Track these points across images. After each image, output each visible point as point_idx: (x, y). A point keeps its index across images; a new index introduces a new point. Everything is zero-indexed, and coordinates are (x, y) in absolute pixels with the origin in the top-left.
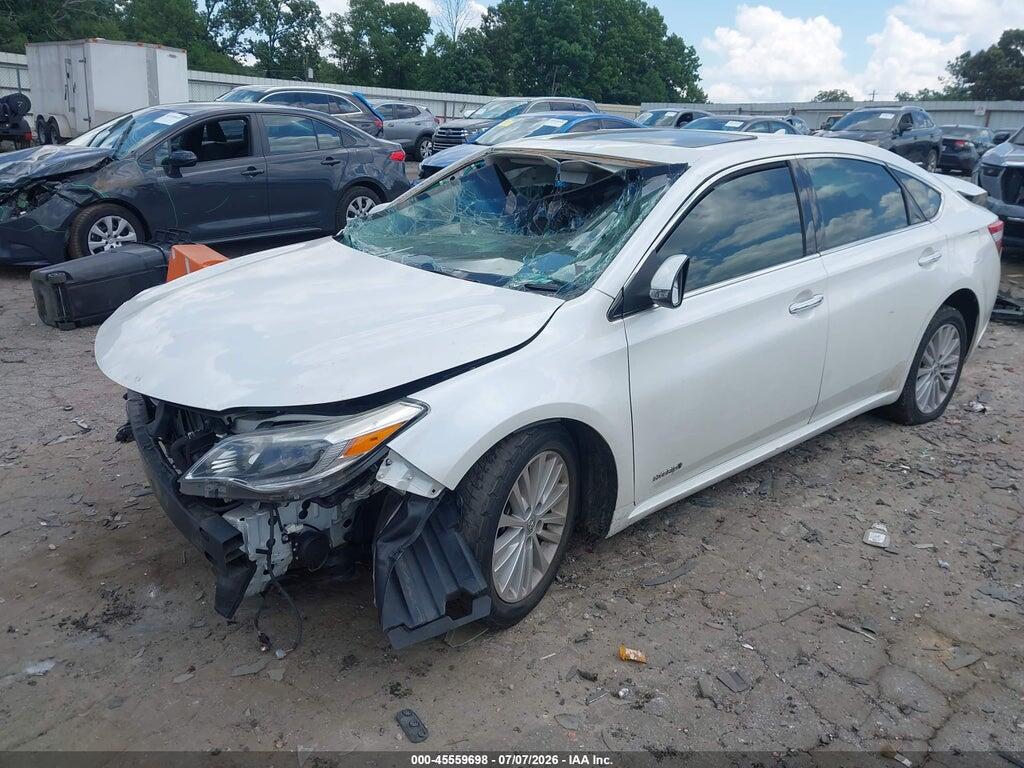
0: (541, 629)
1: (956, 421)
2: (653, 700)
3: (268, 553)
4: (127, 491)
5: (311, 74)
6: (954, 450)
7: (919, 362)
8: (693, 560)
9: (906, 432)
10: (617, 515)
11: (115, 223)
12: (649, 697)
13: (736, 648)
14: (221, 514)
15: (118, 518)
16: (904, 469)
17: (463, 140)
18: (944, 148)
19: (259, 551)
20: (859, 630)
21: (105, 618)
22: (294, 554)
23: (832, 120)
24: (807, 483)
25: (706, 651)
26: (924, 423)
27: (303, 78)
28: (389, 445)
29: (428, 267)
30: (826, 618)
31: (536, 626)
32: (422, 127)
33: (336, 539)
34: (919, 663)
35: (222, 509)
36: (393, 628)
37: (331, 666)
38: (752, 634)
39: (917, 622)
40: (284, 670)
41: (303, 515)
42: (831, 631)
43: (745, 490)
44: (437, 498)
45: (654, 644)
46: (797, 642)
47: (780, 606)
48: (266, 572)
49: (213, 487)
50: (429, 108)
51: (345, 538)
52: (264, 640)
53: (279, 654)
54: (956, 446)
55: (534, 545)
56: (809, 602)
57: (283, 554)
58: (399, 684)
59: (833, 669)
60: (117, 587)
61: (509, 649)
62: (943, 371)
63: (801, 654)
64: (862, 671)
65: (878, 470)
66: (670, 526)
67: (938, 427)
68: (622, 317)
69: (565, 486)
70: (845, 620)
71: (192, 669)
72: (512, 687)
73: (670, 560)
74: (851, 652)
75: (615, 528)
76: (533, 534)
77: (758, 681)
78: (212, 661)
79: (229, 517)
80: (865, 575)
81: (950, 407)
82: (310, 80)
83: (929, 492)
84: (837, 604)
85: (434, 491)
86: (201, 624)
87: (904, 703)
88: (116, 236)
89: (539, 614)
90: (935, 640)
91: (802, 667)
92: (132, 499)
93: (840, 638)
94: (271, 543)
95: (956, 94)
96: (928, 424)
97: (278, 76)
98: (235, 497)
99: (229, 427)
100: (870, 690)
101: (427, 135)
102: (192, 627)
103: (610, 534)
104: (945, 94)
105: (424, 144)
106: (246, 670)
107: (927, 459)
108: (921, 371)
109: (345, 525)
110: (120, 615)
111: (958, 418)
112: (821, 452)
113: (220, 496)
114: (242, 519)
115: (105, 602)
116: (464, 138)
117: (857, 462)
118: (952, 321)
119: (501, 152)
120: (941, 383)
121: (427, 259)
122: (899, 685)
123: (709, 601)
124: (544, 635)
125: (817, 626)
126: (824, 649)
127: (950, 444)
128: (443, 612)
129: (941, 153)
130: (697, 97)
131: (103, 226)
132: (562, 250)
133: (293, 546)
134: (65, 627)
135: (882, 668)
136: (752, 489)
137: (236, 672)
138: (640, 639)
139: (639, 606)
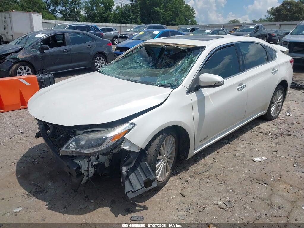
0: (169, 188)
1: (282, 119)
2: (205, 209)
3: (88, 171)
4: (38, 152)
5: (79, 20)
6: (283, 127)
7: (272, 102)
8: (212, 165)
9: (268, 123)
10: (190, 153)
11: (25, 68)
12: (204, 208)
13: (228, 191)
14: (73, 160)
15: (36, 161)
16: (269, 134)
17: (127, 38)
18: (268, 36)
19: (85, 171)
20: (263, 184)
21: (36, 193)
22: (95, 171)
23: (235, 29)
24: (242, 140)
25: (219, 193)
26: (274, 119)
27: (76, 20)
28: (125, 137)
29: (129, 80)
30: (253, 181)
31: (168, 188)
32: (114, 35)
33: (107, 165)
34: (281, 193)
35: (74, 158)
36: (129, 192)
37: (108, 204)
38: (232, 186)
39: (280, 181)
40: (93, 206)
41: (97, 158)
42: (255, 185)
43: (224, 143)
44: (139, 152)
45: (203, 191)
46: (245, 188)
47: (239, 178)
48: (86, 177)
49: (71, 152)
50: (116, 28)
51: (109, 165)
52: (87, 197)
53: (92, 201)
54: (283, 126)
55: (166, 164)
56: (247, 176)
57: (92, 171)
58: (129, 209)
59: (257, 196)
60: (38, 183)
61: (161, 196)
62: (278, 104)
63: (247, 192)
64: (266, 196)
65: (262, 134)
66: (203, 155)
67: (277, 120)
68: (190, 94)
69: (175, 145)
70: (258, 181)
71: (65, 208)
72: (163, 207)
73: (205, 165)
74: (261, 191)
75: (189, 157)
76: (166, 160)
77: (236, 201)
78: (71, 205)
79: (75, 161)
80: (263, 167)
81: (280, 114)
82: (78, 21)
83: (277, 141)
84: (255, 176)
85: (138, 150)
86: (66, 193)
87: (279, 205)
88: (25, 72)
89: (168, 184)
90: (285, 186)
91: (248, 196)
92: (40, 154)
93: (258, 187)
94: (88, 168)
95: (270, 20)
96: (274, 120)
97: (69, 20)
98: (78, 155)
99: (74, 133)
100: (268, 202)
101: (116, 37)
102: (63, 194)
103: (188, 159)
104: (266, 20)
105: (115, 40)
106: (82, 207)
107: (275, 130)
108: (272, 104)
109: (109, 161)
110: (41, 192)
111: (283, 118)
112: (245, 130)
113: (73, 155)
114: (80, 161)
115: (35, 187)
116: (127, 37)
117: (255, 132)
118: (281, 89)
119: (147, 44)
120: (278, 107)
121: (128, 78)
122: (277, 200)
123: (218, 177)
124: (171, 191)
125: (251, 183)
126: (254, 190)
127: (281, 125)
128: (143, 186)
129: (268, 37)
130: (194, 23)
131: (21, 69)
132: (169, 74)
133: (95, 168)
134: (24, 196)
135: (271, 195)
136: (226, 142)
137: (79, 208)
138: (199, 190)
139: (197, 180)
